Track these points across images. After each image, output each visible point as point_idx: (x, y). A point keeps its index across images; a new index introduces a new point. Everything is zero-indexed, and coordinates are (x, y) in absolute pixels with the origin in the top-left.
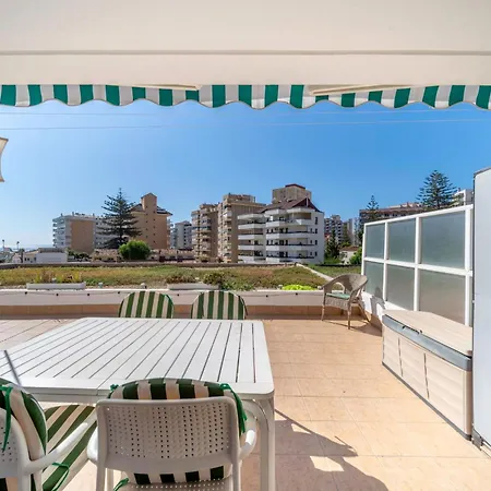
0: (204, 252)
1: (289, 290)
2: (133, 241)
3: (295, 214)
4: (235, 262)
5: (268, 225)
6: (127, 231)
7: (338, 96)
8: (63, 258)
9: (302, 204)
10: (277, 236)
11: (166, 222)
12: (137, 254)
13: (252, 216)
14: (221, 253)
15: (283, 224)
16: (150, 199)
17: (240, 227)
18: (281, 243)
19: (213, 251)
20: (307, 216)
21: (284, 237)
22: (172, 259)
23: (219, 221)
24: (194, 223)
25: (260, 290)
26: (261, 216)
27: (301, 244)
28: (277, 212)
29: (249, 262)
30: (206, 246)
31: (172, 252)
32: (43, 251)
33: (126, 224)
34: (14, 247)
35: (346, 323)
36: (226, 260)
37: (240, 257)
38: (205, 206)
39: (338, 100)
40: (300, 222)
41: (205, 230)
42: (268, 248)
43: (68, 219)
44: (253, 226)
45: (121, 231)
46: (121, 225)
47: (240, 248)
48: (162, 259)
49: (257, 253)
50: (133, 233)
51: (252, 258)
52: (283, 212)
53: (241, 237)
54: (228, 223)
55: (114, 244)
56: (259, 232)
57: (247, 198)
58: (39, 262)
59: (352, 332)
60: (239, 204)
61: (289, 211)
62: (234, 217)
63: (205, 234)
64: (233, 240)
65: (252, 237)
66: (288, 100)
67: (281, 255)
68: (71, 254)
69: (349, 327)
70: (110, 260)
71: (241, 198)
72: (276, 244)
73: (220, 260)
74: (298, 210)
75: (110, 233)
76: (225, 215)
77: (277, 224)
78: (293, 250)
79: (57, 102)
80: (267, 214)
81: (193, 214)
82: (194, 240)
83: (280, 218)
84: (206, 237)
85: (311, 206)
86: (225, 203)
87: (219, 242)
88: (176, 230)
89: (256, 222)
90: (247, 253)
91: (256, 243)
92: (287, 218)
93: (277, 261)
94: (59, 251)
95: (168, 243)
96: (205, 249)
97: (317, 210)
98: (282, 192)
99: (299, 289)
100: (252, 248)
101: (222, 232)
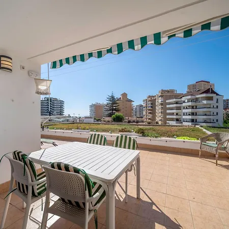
0: (149, 119)
1: (181, 139)
2: (117, 114)
3: (201, 97)
4: (165, 124)
5: (184, 105)
6: (115, 110)
7: (181, 33)
8: (92, 120)
9: (207, 92)
10: (190, 110)
11: (131, 105)
12: (119, 120)
13: (174, 100)
14: (158, 119)
15: (194, 104)
16: (125, 95)
17: (168, 106)
18: (193, 114)
19: (153, 119)
20: (210, 99)
21: (194, 111)
22: (134, 122)
23: (157, 104)
24: (144, 105)
25: (164, 138)
26: (180, 100)
27: (206, 115)
28: (189, 97)
29: (173, 124)
30: (150, 116)
31: (134, 118)
32: (86, 118)
33: (115, 106)
34: (78, 116)
35: (215, 161)
36: (160, 123)
37: (167, 122)
38: (149, 97)
39: (182, 35)
40: (205, 102)
41: (150, 108)
42: (184, 117)
43: (94, 105)
44: (175, 105)
45: (113, 110)
46: (112, 107)
47: (168, 117)
48: (129, 122)
49: (177, 120)
50: (117, 110)
51: (175, 122)
52: (193, 97)
53: (168, 111)
54: (162, 104)
55: (110, 115)
56: (179, 108)
57: (172, 91)
58: (84, 122)
59: (218, 167)
60: (167, 94)
61: (197, 96)
62: (165, 101)
63: (150, 110)
64: (164, 113)
65: (174, 111)
66: (153, 42)
67: (192, 121)
68: (95, 119)
69: (217, 164)
70: (109, 121)
71: (168, 91)
72: (189, 115)
73: (157, 123)
74: (204, 95)
75: (108, 111)
76: (160, 100)
77: (190, 104)
78: (200, 118)
79: (67, 64)
80: (183, 99)
81: (144, 101)
82: (144, 113)
83: (192, 101)
84: (150, 111)
85: (213, 92)
86: (160, 94)
87: (157, 114)
88: (136, 108)
89: (177, 103)
90: (172, 120)
91: (177, 114)
92: (196, 100)
93: (190, 124)
94: (91, 118)
95: (132, 114)
96: (149, 117)
97: (217, 94)
98: (194, 86)
99: (187, 139)
100: (175, 117)
101: (158, 109)
